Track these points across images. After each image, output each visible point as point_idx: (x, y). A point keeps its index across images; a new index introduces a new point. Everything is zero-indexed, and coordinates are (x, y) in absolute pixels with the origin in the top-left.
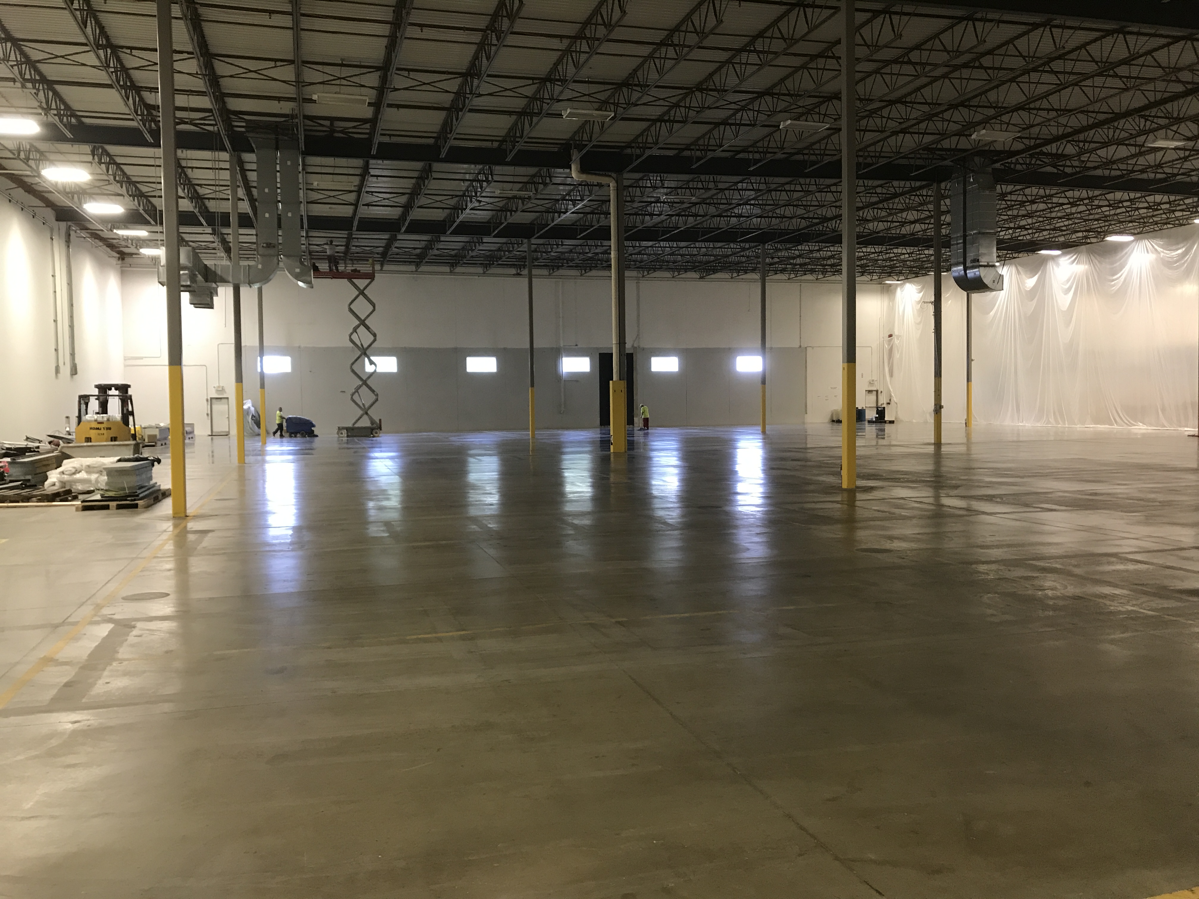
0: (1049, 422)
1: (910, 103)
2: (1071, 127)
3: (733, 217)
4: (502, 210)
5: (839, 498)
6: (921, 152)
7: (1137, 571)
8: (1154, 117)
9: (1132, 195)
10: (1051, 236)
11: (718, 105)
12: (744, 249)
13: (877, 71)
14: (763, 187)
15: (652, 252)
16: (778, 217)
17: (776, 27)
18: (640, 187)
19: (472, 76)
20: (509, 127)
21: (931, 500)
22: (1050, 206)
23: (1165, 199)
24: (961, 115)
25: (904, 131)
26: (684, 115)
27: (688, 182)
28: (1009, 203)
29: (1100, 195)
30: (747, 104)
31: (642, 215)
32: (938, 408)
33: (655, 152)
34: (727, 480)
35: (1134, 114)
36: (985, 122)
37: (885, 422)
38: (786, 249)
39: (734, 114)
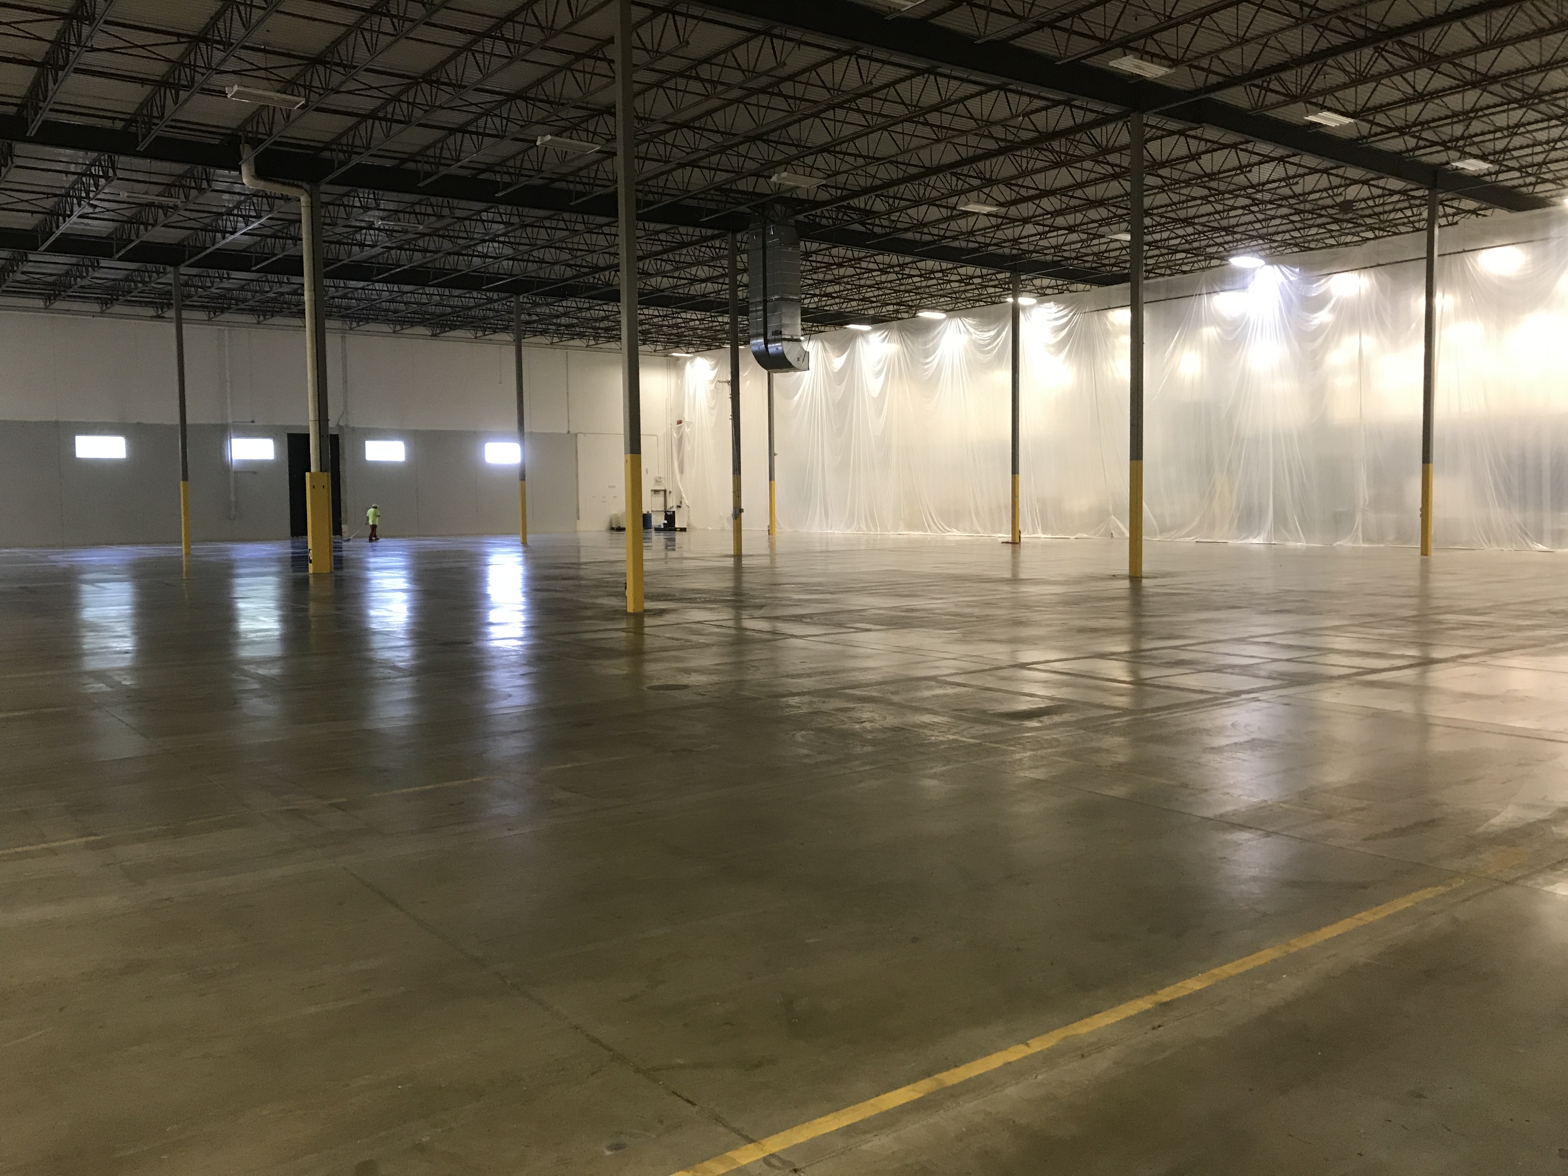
0: (860, 529)
1: (698, 128)
2: (880, 179)
3: (476, 256)
4: (130, 221)
5: (623, 625)
6: (712, 192)
7: (957, 696)
8: (966, 176)
9: (944, 265)
10: (861, 307)
11: (453, 104)
12: (491, 301)
13: (659, 85)
14: (515, 220)
15: (364, 296)
16: (536, 262)
17: (530, 11)
18: (345, 206)
19: (81, 20)
20: (141, 101)
21: (731, 623)
22: (858, 271)
23: (978, 272)
24: (760, 151)
25: (693, 164)
26: (406, 113)
27: (413, 204)
28: (814, 264)
29: (912, 262)
30: (494, 108)
31: (347, 244)
32: (738, 512)
33: (365, 159)
34: (476, 606)
35: (944, 171)
36: (786, 163)
37: (675, 530)
38: (547, 305)
39: (476, 120)
